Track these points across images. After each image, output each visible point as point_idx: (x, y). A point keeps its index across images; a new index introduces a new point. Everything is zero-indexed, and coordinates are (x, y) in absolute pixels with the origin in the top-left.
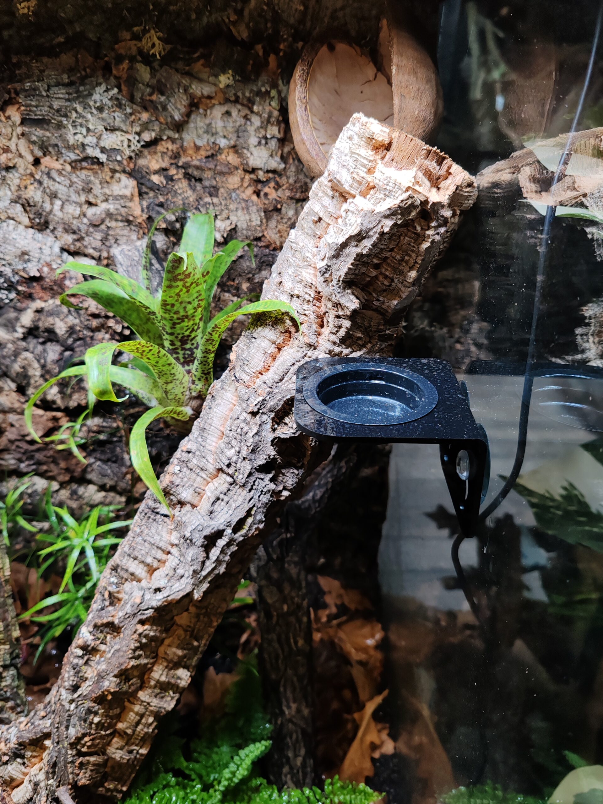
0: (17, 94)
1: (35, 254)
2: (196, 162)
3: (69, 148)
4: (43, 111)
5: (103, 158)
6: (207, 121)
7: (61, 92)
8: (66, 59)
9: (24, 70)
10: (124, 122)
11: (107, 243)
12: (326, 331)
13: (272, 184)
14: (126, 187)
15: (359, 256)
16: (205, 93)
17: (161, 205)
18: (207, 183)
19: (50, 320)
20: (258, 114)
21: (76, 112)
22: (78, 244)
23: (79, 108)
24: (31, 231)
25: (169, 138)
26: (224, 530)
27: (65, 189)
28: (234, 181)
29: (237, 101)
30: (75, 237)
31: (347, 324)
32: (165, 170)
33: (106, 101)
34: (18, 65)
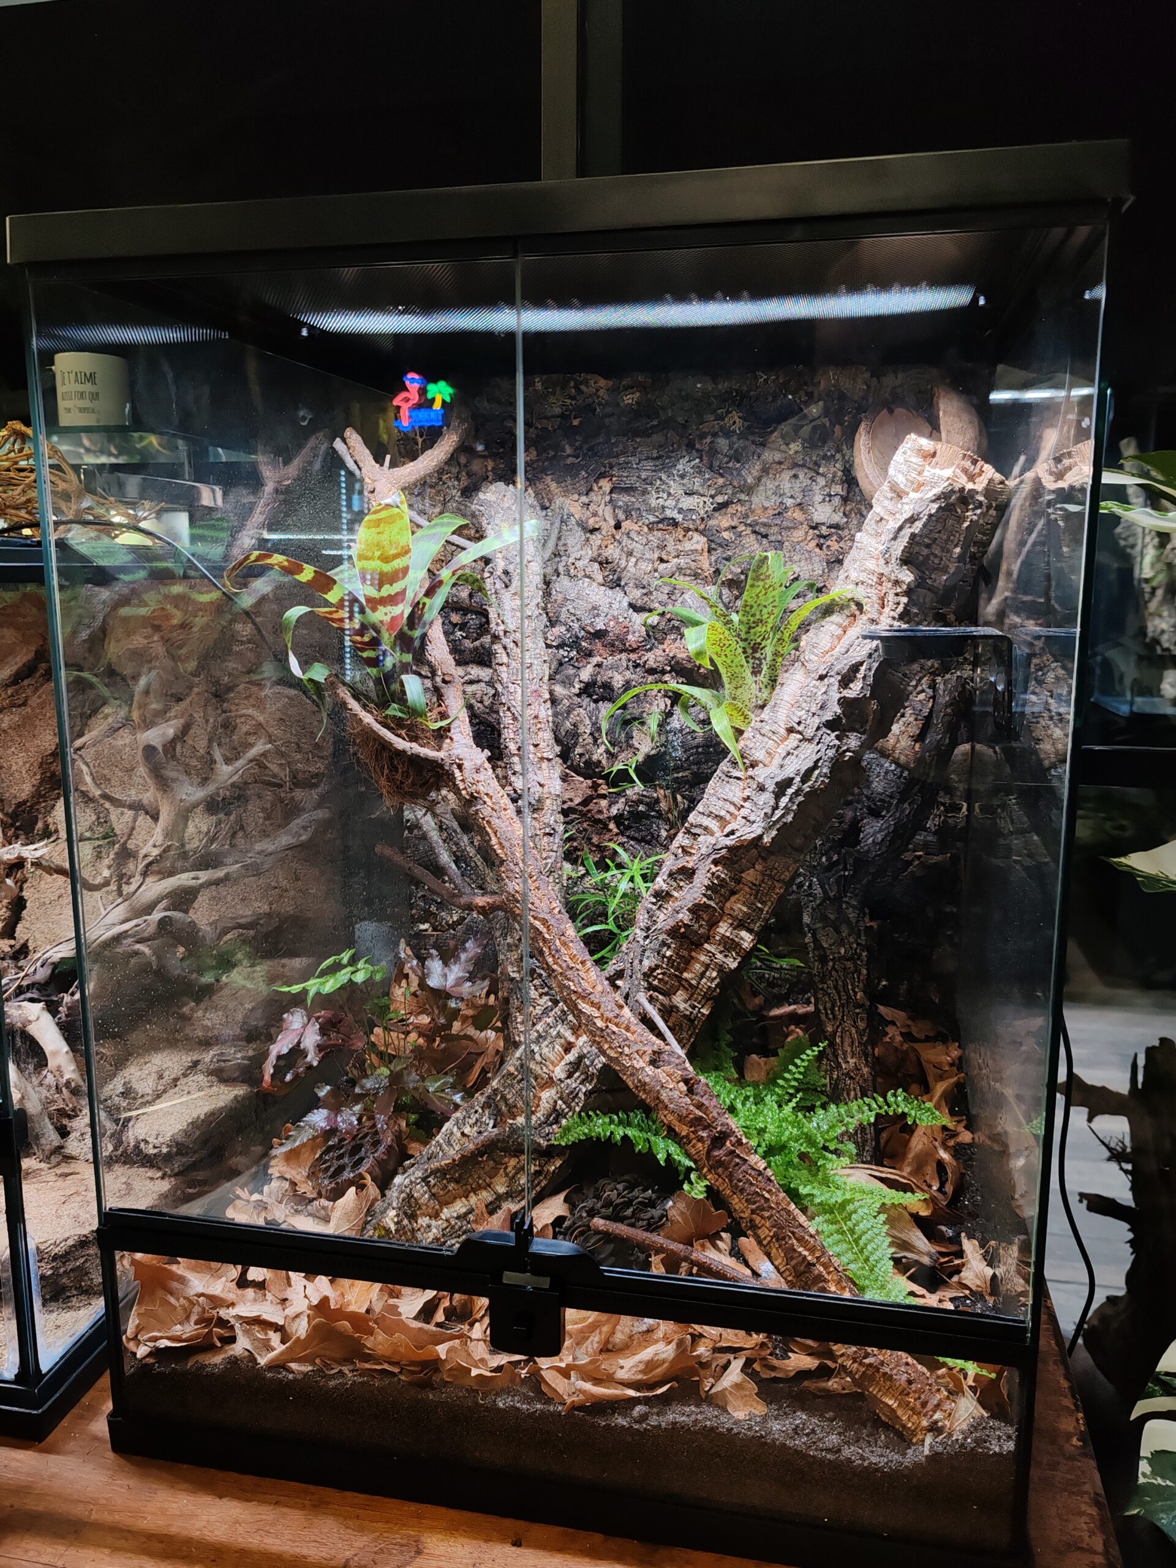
0: (611, 467)
1: (604, 609)
2: (763, 520)
3: (650, 510)
4: (632, 481)
5: (679, 518)
6: (777, 484)
7: (649, 465)
8: (657, 438)
9: (621, 447)
10: (702, 486)
11: (673, 597)
12: (887, 610)
13: (835, 538)
14: (698, 542)
15: (913, 536)
16: (777, 459)
17: (728, 559)
18: (772, 538)
19: (610, 673)
20: (823, 475)
21: (661, 480)
22: (646, 599)
23: (664, 477)
24: (603, 588)
25: (739, 500)
26: (793, 779)
27: (642, 547)
28: (798, 534)
29: (803, 466)
30: (644, 591)
31: (905, 600)
32: (734, 528)
33: (688, 469)
34: (616, 444)
